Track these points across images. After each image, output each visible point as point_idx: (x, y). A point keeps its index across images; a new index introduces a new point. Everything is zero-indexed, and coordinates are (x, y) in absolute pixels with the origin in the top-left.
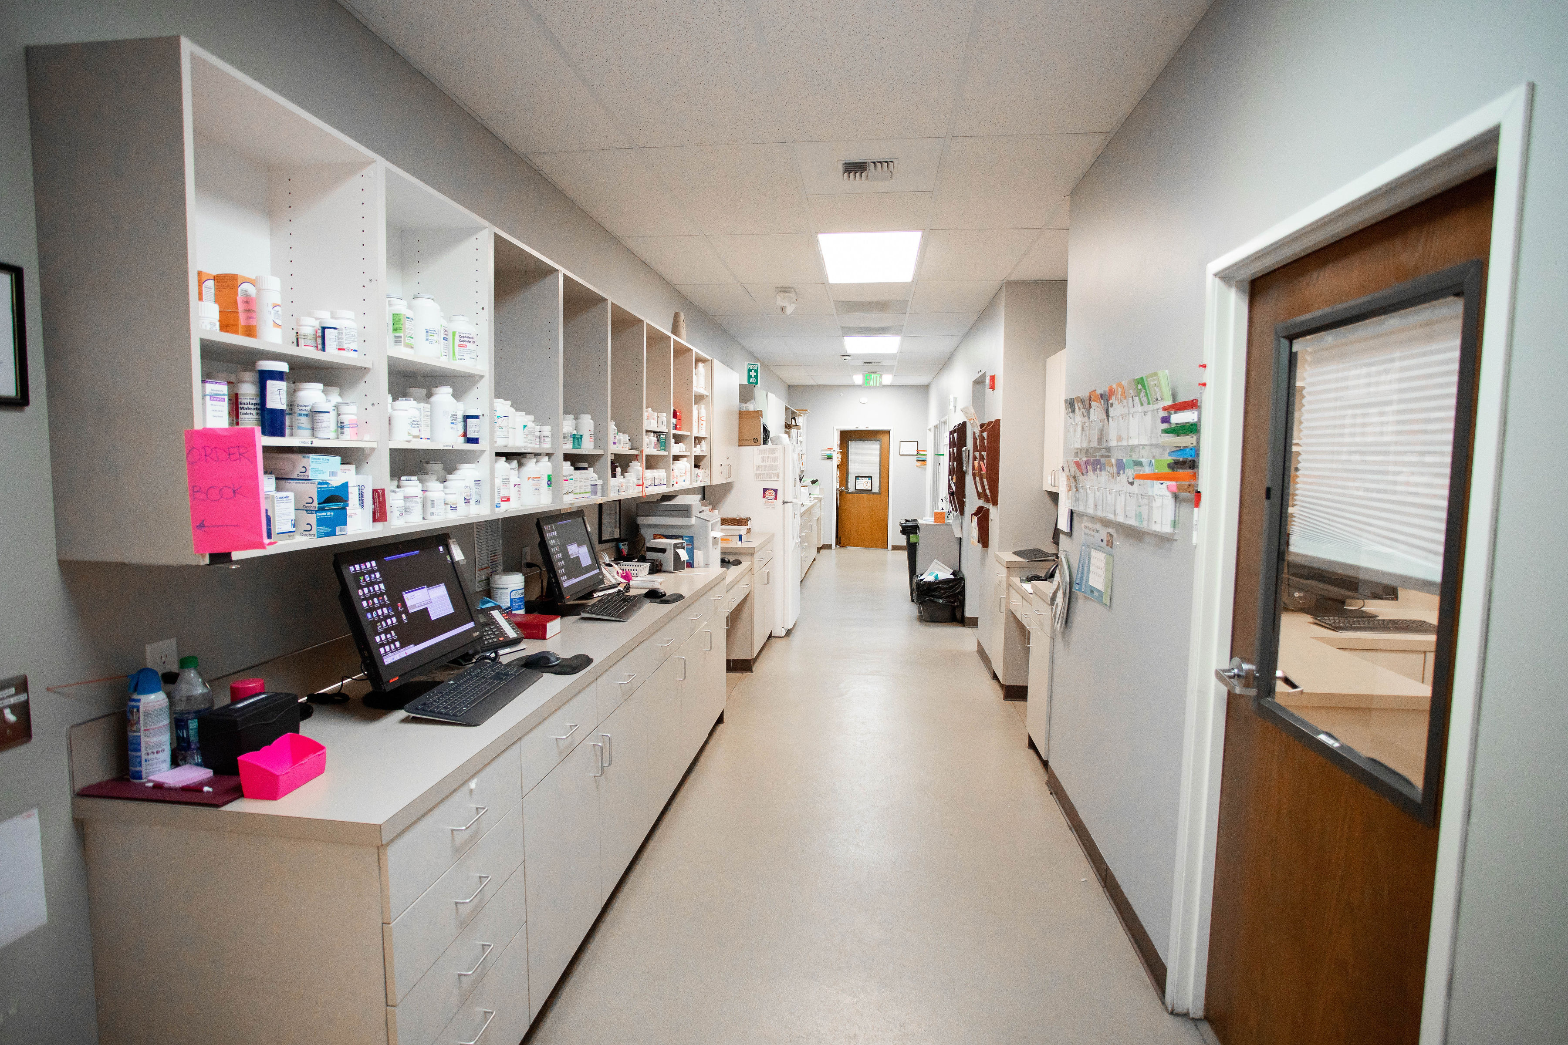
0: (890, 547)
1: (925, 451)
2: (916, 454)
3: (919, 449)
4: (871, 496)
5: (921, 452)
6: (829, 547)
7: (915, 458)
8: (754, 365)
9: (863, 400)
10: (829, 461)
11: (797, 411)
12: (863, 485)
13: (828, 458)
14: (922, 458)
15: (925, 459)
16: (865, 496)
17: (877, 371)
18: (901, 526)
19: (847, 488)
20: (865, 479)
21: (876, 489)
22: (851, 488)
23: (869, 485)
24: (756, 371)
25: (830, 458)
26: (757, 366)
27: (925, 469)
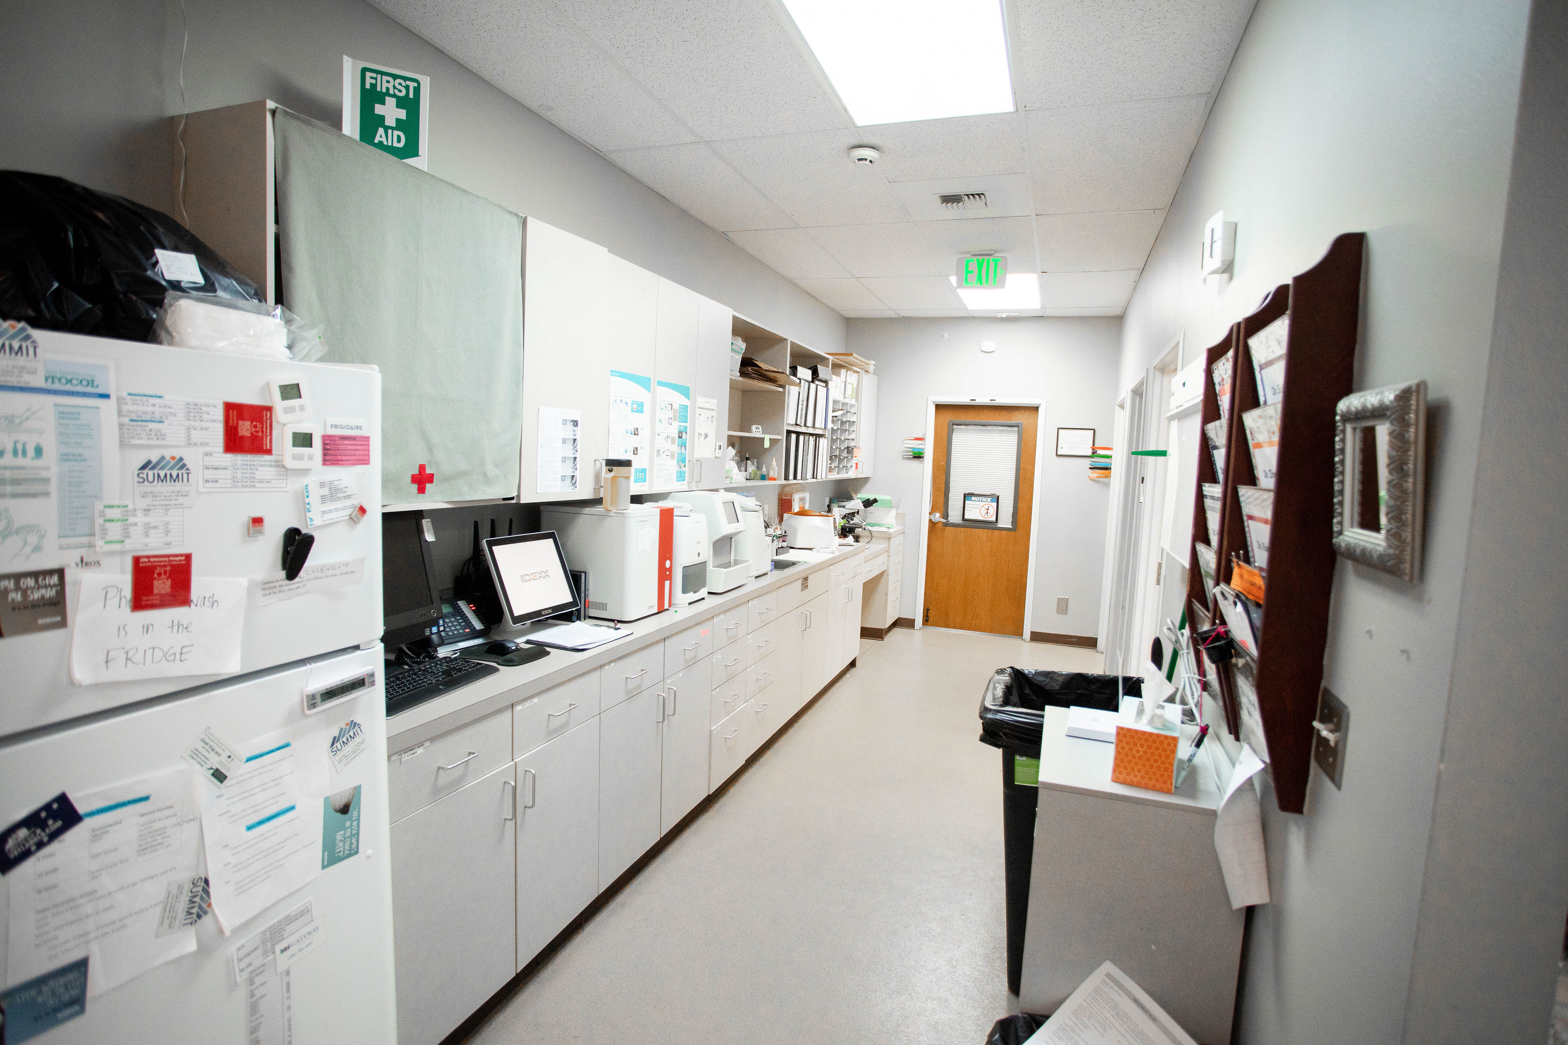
0: (1027, 634)
1: (1108, 449)
2: (1089, 453)
3: (1097, 445)
4: (997, 533)
5: (1100, 452)
6: (909, 623)
7: (1087, 463)
8: (395, 77)
9: (988, 345)
10: (916, 463)
11: (831, 358)
12: (976, 511)
13: (915, 457)
14: (1103, 462)
15: (1108, 466)
16: (981, 533)
17: (996, 252)
18: (981, 717)
19: (946, 515)
20: (984, 499)
21: (1005, 522)
22: (955, 517)
23: (992, 511)
24: (411, 104)
25: (918, 456)
26: (412, 85)
27: (1108, 485)
